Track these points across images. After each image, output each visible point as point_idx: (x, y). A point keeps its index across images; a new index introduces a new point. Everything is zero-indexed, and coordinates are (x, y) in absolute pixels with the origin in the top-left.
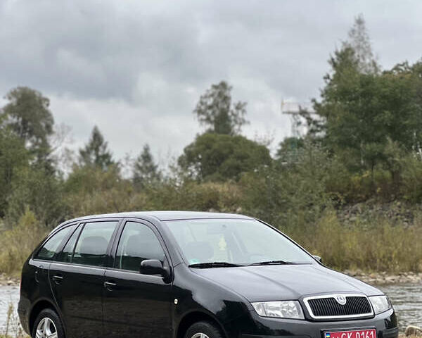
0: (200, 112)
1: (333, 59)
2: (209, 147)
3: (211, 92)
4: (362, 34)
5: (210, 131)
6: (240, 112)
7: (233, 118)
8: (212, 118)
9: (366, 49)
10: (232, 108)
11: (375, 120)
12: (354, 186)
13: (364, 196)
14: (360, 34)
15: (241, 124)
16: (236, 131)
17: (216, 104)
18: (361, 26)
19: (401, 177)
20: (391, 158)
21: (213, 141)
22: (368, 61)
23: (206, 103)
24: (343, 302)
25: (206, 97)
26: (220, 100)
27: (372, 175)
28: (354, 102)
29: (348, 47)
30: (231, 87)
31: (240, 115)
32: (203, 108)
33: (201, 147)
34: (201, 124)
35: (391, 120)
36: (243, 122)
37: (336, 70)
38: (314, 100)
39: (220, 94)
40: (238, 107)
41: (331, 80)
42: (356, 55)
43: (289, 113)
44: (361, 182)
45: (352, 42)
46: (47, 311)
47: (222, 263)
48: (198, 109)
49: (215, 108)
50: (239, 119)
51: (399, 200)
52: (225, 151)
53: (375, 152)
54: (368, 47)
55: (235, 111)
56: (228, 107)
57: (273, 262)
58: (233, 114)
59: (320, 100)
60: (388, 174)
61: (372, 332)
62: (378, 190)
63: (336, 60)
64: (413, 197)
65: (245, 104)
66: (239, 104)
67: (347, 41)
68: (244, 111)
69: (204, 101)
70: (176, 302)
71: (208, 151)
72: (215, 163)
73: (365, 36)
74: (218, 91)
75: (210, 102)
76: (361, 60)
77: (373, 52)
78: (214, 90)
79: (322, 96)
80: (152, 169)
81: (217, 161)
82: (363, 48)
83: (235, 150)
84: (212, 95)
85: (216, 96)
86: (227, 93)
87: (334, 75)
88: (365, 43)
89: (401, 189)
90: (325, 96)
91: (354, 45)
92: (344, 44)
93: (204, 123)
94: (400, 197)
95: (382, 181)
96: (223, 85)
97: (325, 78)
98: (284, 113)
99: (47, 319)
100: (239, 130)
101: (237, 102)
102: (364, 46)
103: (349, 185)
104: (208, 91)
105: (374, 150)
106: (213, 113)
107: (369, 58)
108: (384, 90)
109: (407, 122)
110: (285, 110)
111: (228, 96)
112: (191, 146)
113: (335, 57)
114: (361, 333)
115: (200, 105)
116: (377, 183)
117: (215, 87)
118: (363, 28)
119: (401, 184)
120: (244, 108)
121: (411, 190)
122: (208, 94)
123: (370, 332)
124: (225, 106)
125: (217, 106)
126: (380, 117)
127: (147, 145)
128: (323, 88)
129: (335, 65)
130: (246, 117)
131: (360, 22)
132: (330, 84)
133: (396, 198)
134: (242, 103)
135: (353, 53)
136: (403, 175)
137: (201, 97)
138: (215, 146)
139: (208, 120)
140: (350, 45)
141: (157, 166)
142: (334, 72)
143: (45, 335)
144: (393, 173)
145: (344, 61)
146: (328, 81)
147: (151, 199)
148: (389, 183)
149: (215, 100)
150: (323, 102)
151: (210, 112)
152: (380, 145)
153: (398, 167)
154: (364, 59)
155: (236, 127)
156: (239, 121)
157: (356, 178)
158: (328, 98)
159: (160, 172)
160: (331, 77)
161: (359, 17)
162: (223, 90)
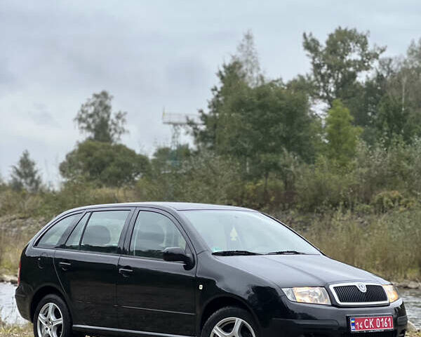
0: (80, 120)
1: (220, 72)
2: (89, 155)
3: (92, 101)
4: (250, 49)
5: (90, 139)
6: (120, 121)
7: (113, 127)
8: (93, 127)
9: (254, 64)
10: (112, 117)
11: (271, 131)
12: (249, 194)
13: (258, 205)
14: (248, 48)
15: (120, 133)
16: (115, 140)
17: (96, 112)
18: (250, 41)
19: (294, 187)
20: (285, 168)
21: (95, 149)
22: (255, 75)
23: (87, 111)
24: (364, 290)
25: (87, 105)
26: (100, 109)
27: (266, 184)
28: (250, 113)
29: (236, 60)
30: (112, 97)
31: (120, 124)
32: (84, 116)
33: (83, 154)
34: (82, 132)
35: (286, 132)
36: (122, 131)
37: (224, 82)
38: (201, 111)
39: (101, 103)
40: (118, 117)
41: (219, 92)
42: (244, 68)
43: (170, 123)
44: (255, 191)
45: (240, 56)
46: (52, 296)
47: (242, 252)
48: (79, 117)
49: (96, 117)
50: (119, 128)
51: (293, 209)
52: (106, 159)
53: (270, 162)
54: (256, 61)
55: (115, 120)
56: (109, 116)
57: (288, 252)
58: (113, 123)
59: (207, 111)
60: (281, 184)
61: (390, 319)
62: (272, 199)
63: (224, 74)
64: (305, 207)
65: (125, 113)
66: (120, 113)
67: (236, 56)
68: (124, 121)
69: (86, 109)
70: (201, 287)
71: (89, 158)
72: (96, 170)
73: (253, 51)
74: (99, 100)
75: (91, 110)
76: (249, 74)
77: (261, 67)
78: (95, 99)
79: (209, 107)
80: (32, 174)
81: (98, 168)
82: (251, 62)
83: (116, 158)
84: (93, 104)
85: (97, 104)
86: (107, 102)
87: (222, 88)
88: (253, 57)
89: (295, 199)
90: (212, 107)
91: (242, 59)
92: (233, 57)
93: (84, 131)
94: (294, 205)
95: (276, 190)
96: (105, 94)
97: (213, 90)
98: (164, 123)
99: (51, 305)
100: (119, 139)
101: (117, 112)
102: (252, 61)
103: (243, 193)
104: (89, 100)
105: (269, 160)
106: (94, 121)
107: (257, 72)
108: (280, 102)
109: (301, 134)
110: (167, 120)
111: (109, 105)
112: (73, 153)
113: (222, 69)
114: (380, 319)
115: (81, 113)
116: (270, 192)
117: (96, 96)
118: (252, 43)
119: (295, 194)
120: (124, 117)
121: (303, 200)
122: (89, 103)
123: (388, 318)
124: (106, 115)
125: (98, 114)
126: (276, 128)
127: (27, 151)
128: (210, 100)
129: (222, 78)
130: (126, 127)
131: (248, 37)
132: (217, 96)
133: (289, 207)
134: (122, 113)
135: (241, 67)
136: (296, 185)
137: (82, 106)
138: (97, 154)
139: (89, 128)
140: (238, 58)
141: (36, 172)
142: (222, 85)
143: (49, 319)
144: (286, 183)
145: (232, 75)
146: (216, 93)
147: (47, 202)
148: (283, 192)
149: (95, 109)
150: (210, 113)
151: (90, 120)
152: (275, 156)
153: (292, 177)
154: (252, 73)
155: (116, 136)
156: (118, 130)
157: (250, 186)
158: (215, 109)
159: (39, 178)
160: (219, 89)
161: (248, 32)
162: (104, 99)
